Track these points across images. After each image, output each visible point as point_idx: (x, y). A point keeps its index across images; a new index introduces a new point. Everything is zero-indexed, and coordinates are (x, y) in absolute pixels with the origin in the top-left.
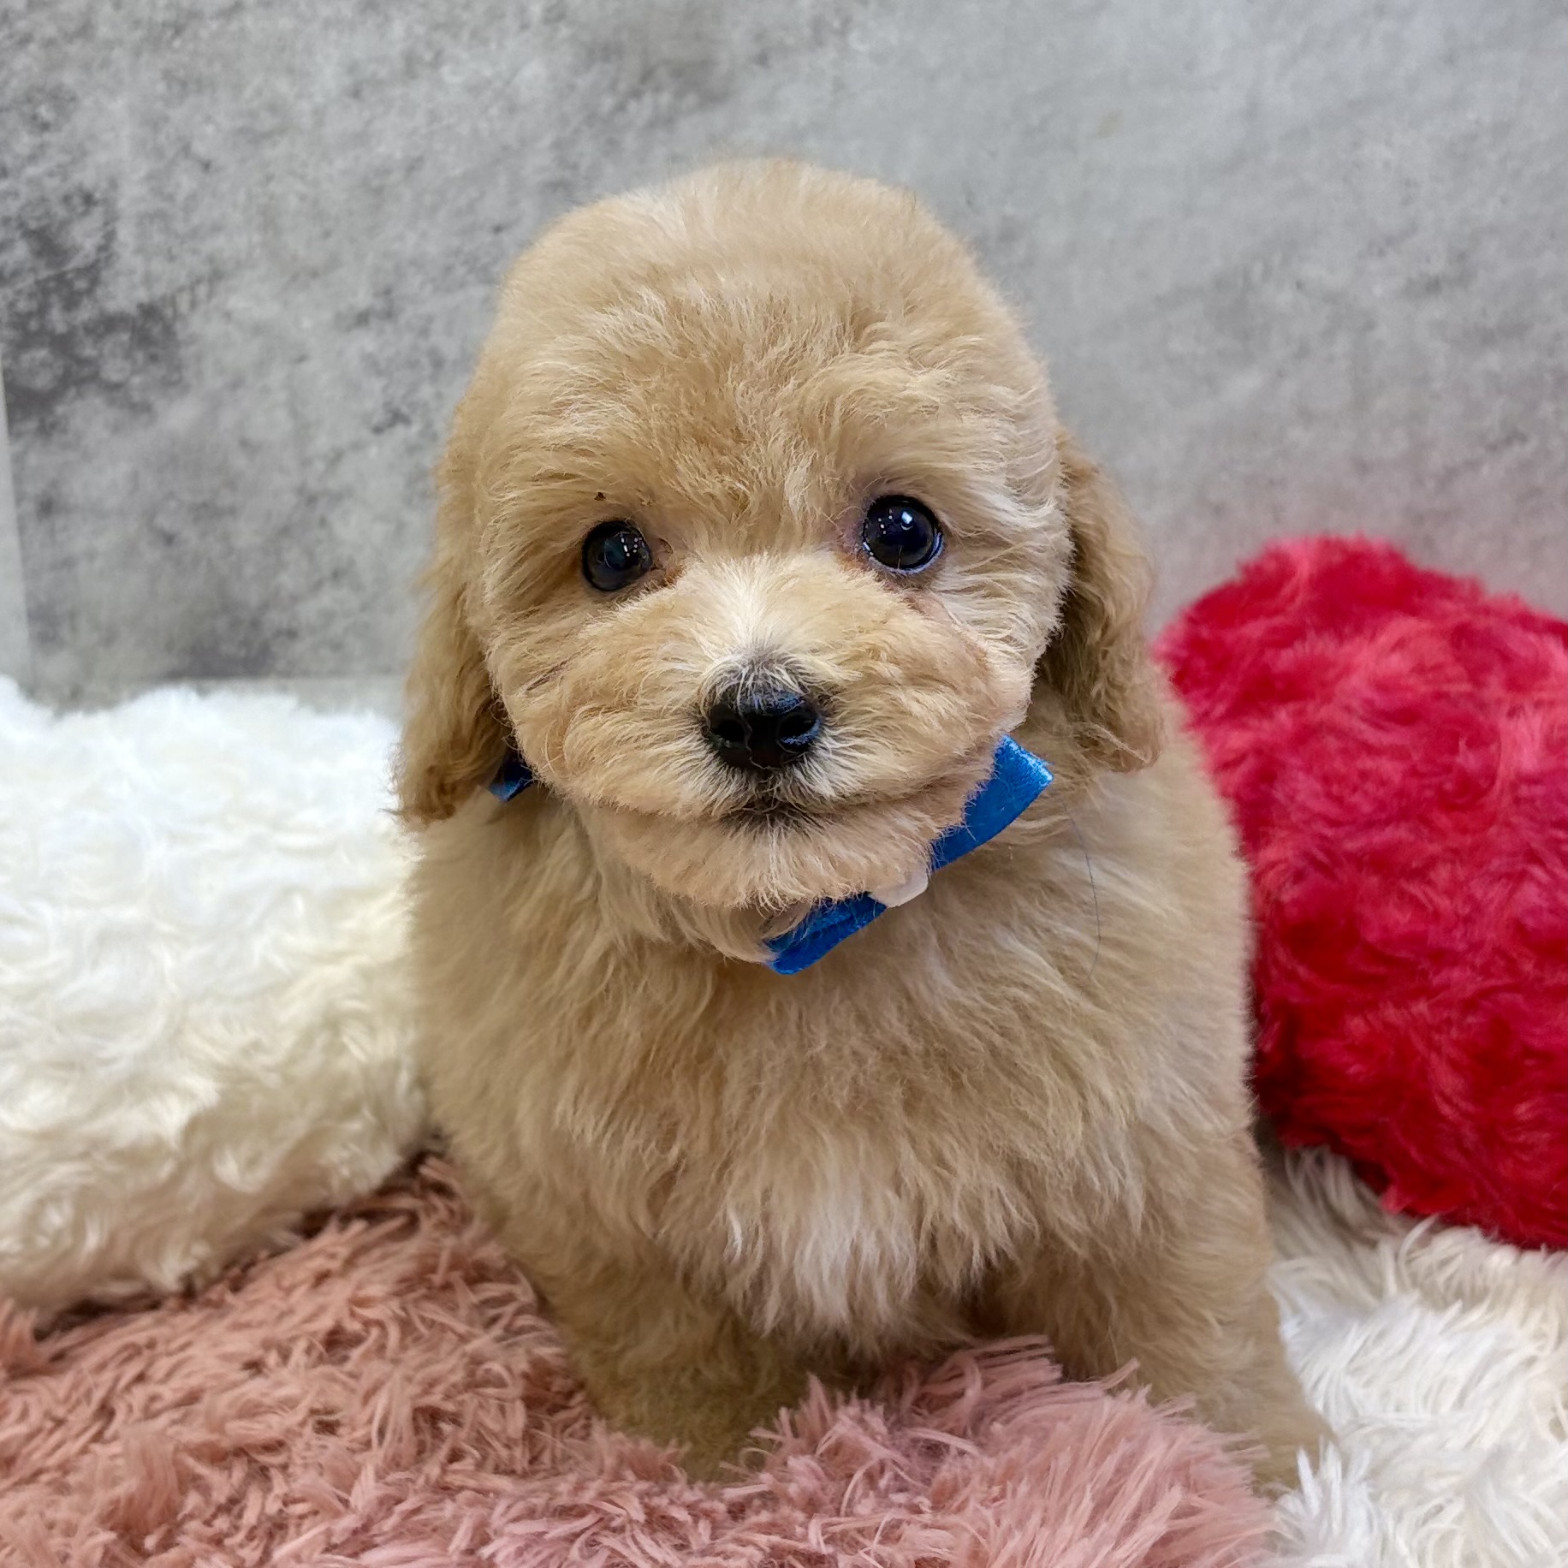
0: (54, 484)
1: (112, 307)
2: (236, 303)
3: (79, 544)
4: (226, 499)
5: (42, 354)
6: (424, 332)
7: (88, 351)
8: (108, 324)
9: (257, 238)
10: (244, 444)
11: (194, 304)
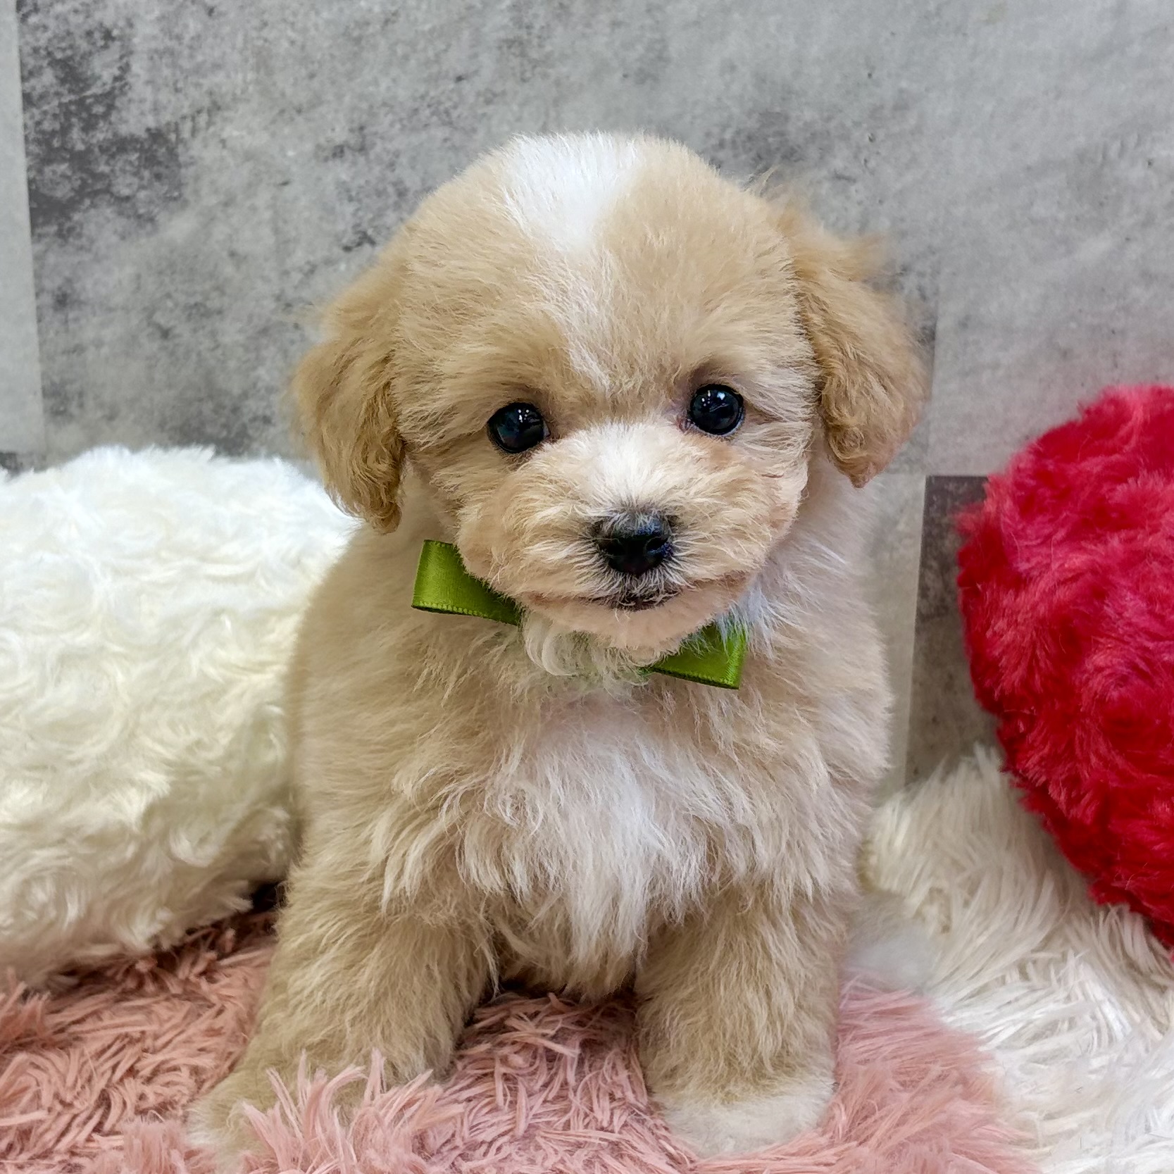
0: (69, 281)
1: (124, 130)
2: (230, 132)
3: (89, 334)
4: (215, 302)
5: (63, 168)
6: (392, 166)
7: (103, 168)
8: (122, 145)
9: (251, 76)
10: (233, 254)
11: (194, 132)
